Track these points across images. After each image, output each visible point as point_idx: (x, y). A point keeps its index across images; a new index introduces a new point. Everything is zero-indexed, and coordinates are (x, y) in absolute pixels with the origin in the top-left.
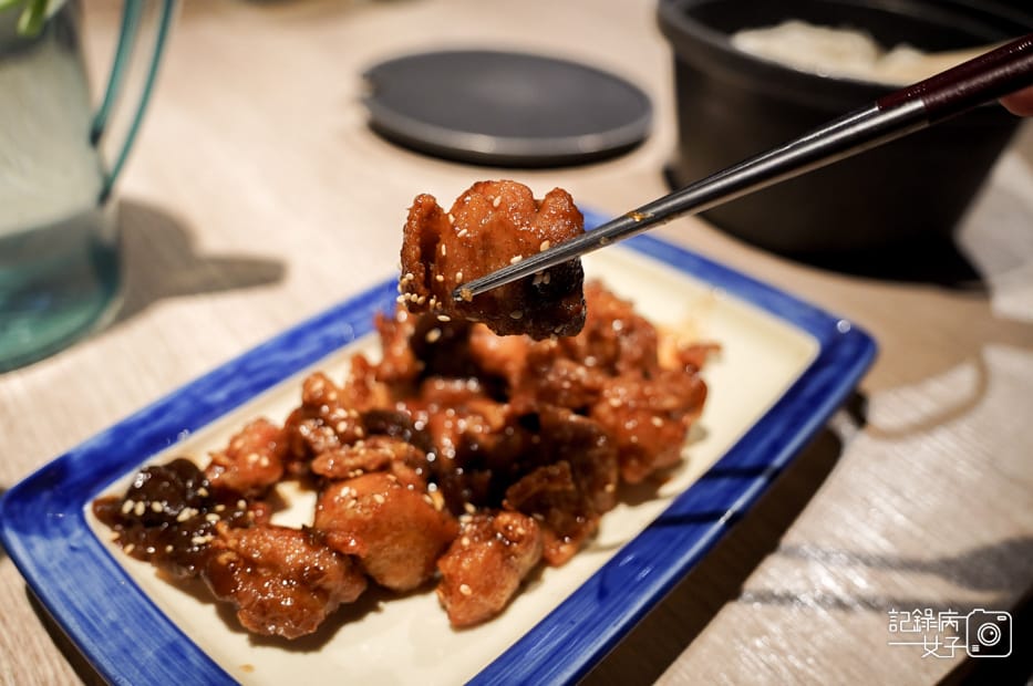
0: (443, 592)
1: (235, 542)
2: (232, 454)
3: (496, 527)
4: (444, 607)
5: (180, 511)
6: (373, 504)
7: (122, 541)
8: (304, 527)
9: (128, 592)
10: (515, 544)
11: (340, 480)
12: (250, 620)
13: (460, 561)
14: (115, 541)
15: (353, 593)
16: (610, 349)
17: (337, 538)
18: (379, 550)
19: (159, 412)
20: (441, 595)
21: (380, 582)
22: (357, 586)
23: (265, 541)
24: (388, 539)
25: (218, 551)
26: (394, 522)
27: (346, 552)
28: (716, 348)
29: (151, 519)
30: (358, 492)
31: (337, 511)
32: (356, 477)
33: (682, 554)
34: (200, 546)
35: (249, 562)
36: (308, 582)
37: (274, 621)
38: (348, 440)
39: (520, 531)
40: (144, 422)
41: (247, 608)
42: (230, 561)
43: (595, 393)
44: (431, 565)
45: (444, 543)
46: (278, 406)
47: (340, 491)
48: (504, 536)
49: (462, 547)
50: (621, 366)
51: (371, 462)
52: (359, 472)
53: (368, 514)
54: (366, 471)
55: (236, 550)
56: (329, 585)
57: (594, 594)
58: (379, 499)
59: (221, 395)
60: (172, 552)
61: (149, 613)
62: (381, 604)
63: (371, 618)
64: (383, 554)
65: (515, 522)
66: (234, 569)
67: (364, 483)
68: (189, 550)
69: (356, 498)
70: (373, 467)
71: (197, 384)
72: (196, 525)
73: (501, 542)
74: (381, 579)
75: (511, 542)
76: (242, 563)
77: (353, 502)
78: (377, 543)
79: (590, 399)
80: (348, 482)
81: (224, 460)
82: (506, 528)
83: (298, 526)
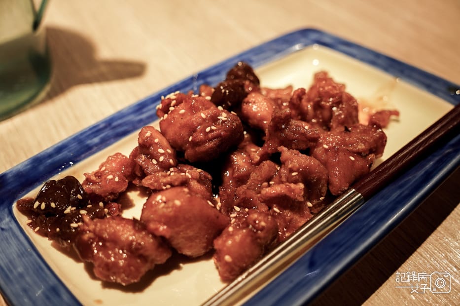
0: (216, 259)
1: (93, 227)
2: (98, 175)
3: (249, 220)
4: (217, 268)
5: (66, 208)
6: (174, 206)
7: (33, 225)
8: (134, 218)
9: (31, 255)
10: (259, 232)
11: (158, 191)
12: (101, 273)
13: (225, 241)
14: (29, 224)
15: (163, 258)
16: (326, 114)
17: (152, 226)
18: (178, 233)
19: (59, 149)
20: (215, 260)
21: (179, 252)
22: (165, 255)
23: (110, 226)
24: (183, 226)
25: (83, 232)
26: (187, 217)
27: (157, 234)
28: (396, 113)
29: (49, 212)
30: (166, 198)
31: (153, 209)
32: (166, 189)
33: (364, 241)
34: (75, 228)
35: (101, 239)
36: (134, 251)
37: (114, 274)
38: (165, 167)
39: (263, 224)
40: (50, 156)
41: (99, 266)
42: (90, 238)
43: (315, 140)
44: (210, 242)
45: (218, 229)
46: (127, 146)
47: (156, 198)
48: (253, 227)
49: (229, 232)
50: (333, 124)
51: (176, 180)
52: (168, 186)
53: (171, 212)
54: (172, 186)
55: (94, 232)
56: (147, 253)
57: (307, 264)
58: (178, 203)
59: (96, 140)
60: (59, 232)
61: (42, 267)
62: (181, 265)
63: (175, 273)
64: (180, 236)
65: (260, 218)
66: (92, 243)
67: (171, 193)
68: (68, 231)
69: (165, 202)
70: (176, 183)
71: (82, 134)
72: (74, 216)
73: (251, 230)
74: (180, 251)
75: (257, 230)
76: (97, 239)
77: (163, 205)
78: (177, 229)
79: (312, 144)
80: (162, 192)
81: (93, 178)
82: (255, 221)
83: (131, 218)
